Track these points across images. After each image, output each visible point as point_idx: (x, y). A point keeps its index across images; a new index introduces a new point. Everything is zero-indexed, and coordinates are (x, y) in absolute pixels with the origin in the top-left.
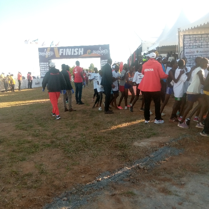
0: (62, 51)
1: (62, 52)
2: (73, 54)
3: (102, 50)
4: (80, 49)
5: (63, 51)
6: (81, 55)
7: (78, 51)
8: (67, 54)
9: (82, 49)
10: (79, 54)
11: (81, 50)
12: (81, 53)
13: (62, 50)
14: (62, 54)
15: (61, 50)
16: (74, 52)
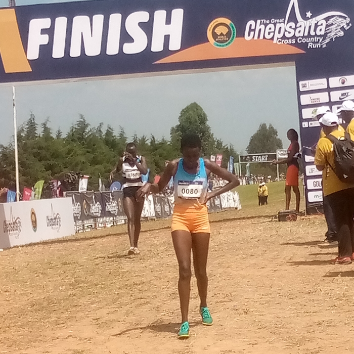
0: (44, 31)
1: (45, 39)
2: (113, 49)
3: (304, 17)
4: (160, 15)
5: (50, 32)
6: (166, 52)
7: (147, 27)
8: (75, 52)
9: (178, 14)
10: (157, 46)
11: (168, 21)
12: (167, 38)
13: (46, 23)
14: (46, 50)
15: (37, 25)
16: (126, 37)
